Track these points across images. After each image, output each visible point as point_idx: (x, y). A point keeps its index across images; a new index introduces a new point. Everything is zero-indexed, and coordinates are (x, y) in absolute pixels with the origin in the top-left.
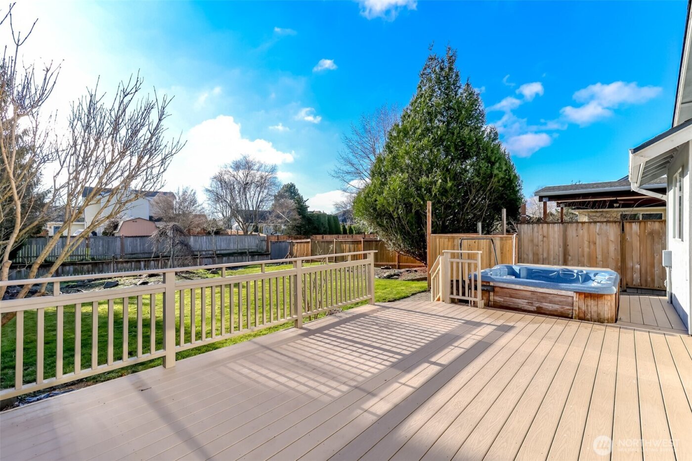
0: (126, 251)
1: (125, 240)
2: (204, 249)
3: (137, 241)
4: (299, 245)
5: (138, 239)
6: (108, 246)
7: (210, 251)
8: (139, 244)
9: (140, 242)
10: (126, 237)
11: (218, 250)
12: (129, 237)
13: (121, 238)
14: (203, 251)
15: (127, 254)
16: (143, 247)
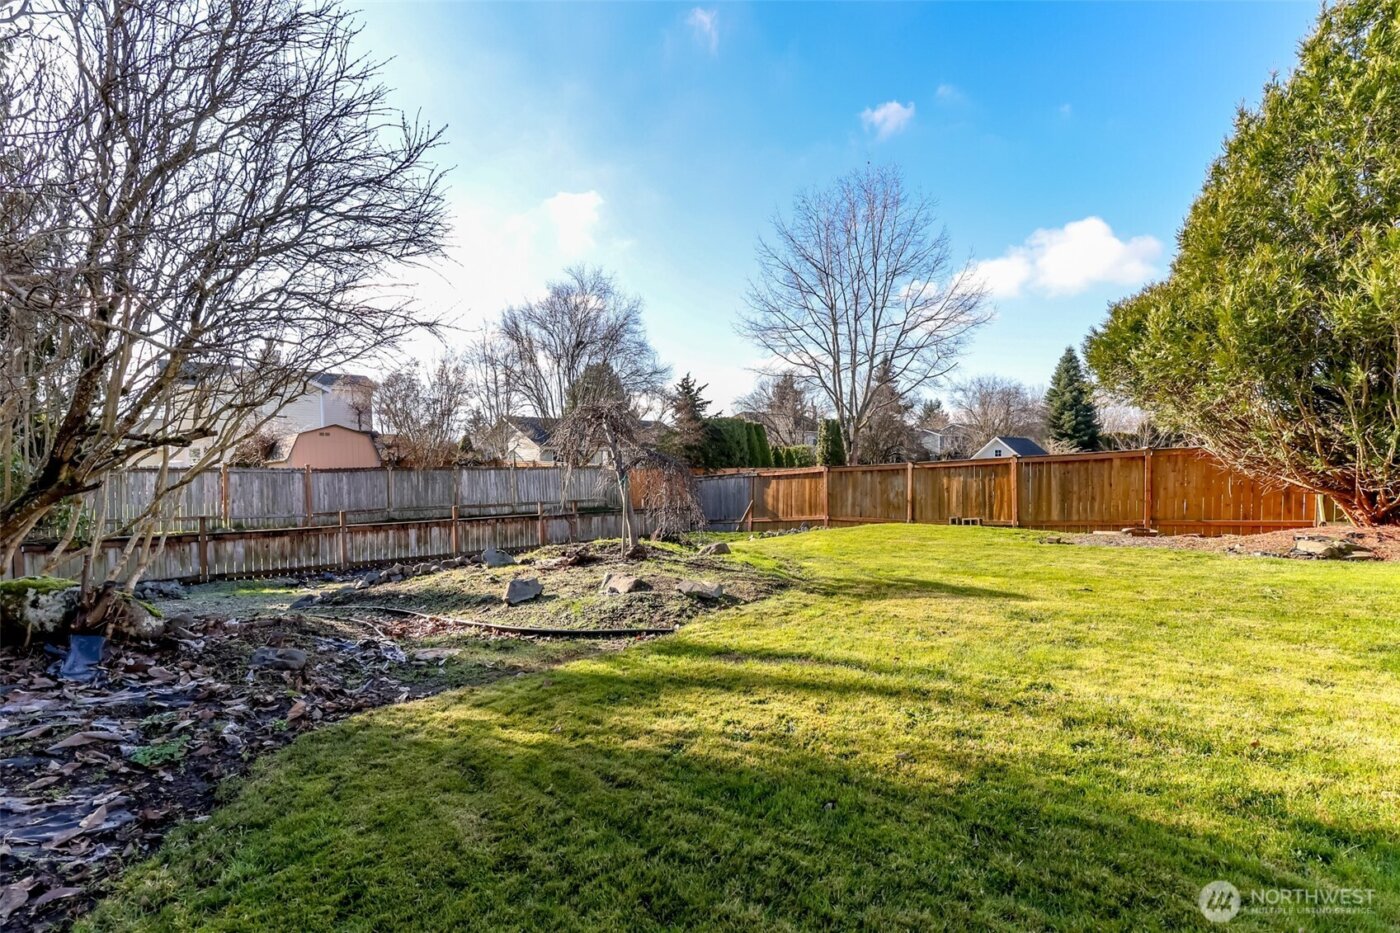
0: (316, 507)
1: (313, 478)
2: (492, 501)
3: (340, 481)
4: (783, 483)
5: (344, 477)
6: (274, 495)
7: (504, 505)
8: (345, 487)
9: (349, 483)
10: (315, 470)
11: (523, 504)
12: (322, 471)
13: (303, 474)
14: (490, 506)
15: (318, 515)
16: (356, 498)
